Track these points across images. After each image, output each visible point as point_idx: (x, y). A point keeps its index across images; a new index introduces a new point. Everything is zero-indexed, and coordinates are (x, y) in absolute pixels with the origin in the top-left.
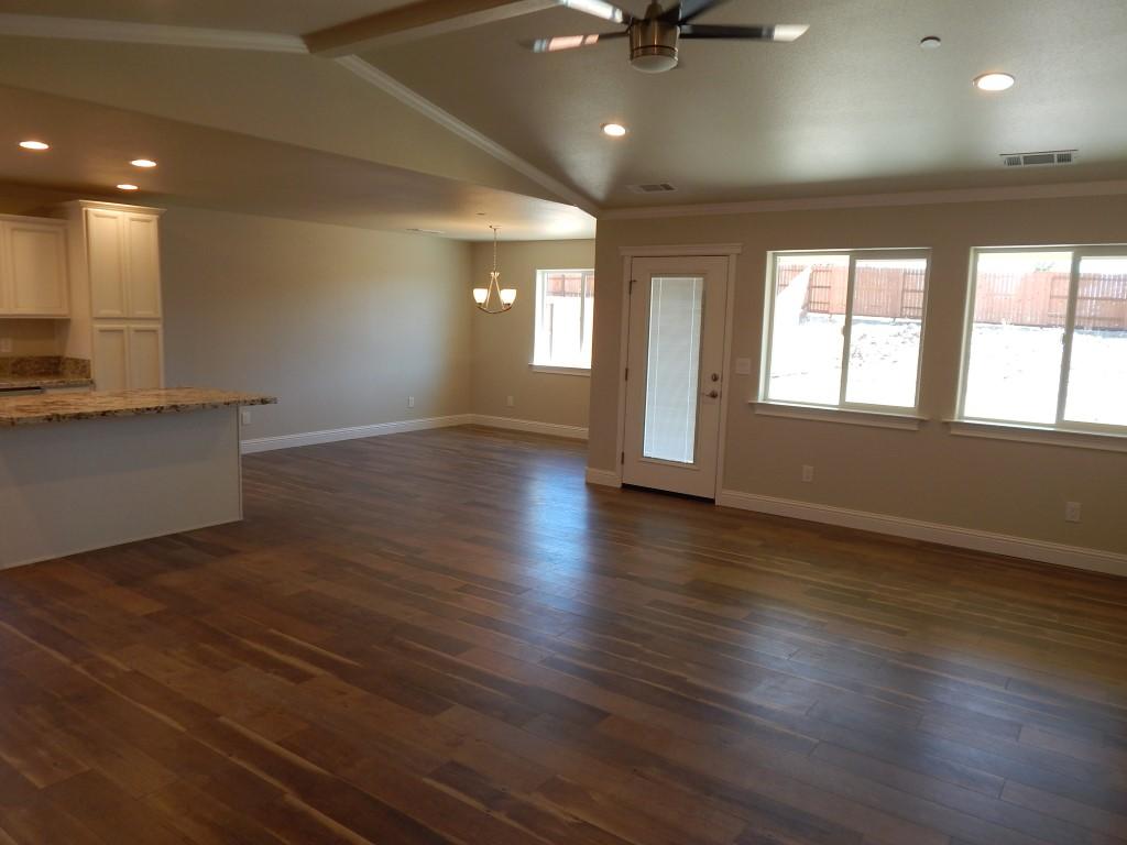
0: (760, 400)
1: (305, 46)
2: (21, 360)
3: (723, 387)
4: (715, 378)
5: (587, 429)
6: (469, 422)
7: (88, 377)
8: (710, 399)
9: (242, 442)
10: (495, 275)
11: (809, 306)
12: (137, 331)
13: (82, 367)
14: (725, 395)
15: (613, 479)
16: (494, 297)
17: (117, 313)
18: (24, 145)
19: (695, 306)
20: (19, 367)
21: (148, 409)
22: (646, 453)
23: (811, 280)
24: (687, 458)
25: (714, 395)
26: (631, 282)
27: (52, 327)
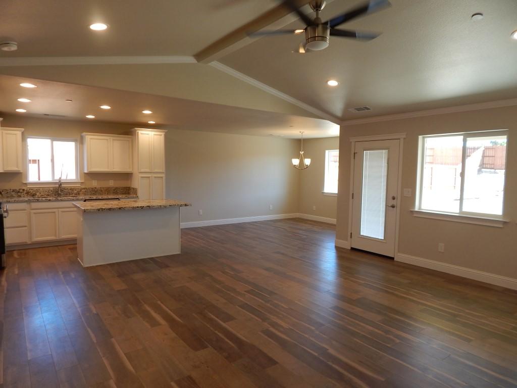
0: (417, 209)
1: (195, 60)
2: (116, 188)
3: (397, 202)
4: (394, 198)
5: (336, 220)
6: (297, 217)
7: (137, 195)
8: (392, 208)
9: (181, 224)
10: (302, 153)
11: (483, 166)
12: (155, 177)
13: (135, 191)
14: (399, 206)
15: (347, 245)
16: (301, 162)
17: (148, 170)
18: (102, 107)
19: (384, 164)
20: (115, 191)
21: (138, 207)
22: (362, 234)
23: (484, 153)
24: (381, 236)
25: (393, 207)
26: (354, 153)
27: (128, 176)
